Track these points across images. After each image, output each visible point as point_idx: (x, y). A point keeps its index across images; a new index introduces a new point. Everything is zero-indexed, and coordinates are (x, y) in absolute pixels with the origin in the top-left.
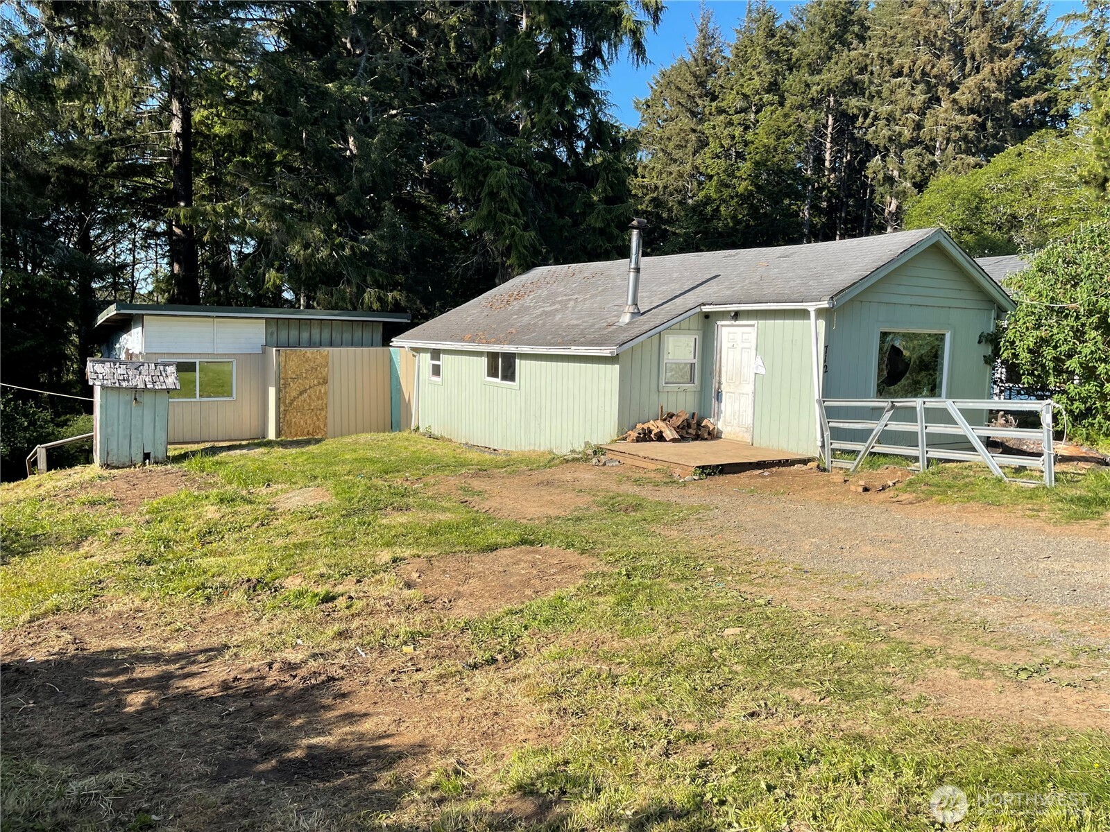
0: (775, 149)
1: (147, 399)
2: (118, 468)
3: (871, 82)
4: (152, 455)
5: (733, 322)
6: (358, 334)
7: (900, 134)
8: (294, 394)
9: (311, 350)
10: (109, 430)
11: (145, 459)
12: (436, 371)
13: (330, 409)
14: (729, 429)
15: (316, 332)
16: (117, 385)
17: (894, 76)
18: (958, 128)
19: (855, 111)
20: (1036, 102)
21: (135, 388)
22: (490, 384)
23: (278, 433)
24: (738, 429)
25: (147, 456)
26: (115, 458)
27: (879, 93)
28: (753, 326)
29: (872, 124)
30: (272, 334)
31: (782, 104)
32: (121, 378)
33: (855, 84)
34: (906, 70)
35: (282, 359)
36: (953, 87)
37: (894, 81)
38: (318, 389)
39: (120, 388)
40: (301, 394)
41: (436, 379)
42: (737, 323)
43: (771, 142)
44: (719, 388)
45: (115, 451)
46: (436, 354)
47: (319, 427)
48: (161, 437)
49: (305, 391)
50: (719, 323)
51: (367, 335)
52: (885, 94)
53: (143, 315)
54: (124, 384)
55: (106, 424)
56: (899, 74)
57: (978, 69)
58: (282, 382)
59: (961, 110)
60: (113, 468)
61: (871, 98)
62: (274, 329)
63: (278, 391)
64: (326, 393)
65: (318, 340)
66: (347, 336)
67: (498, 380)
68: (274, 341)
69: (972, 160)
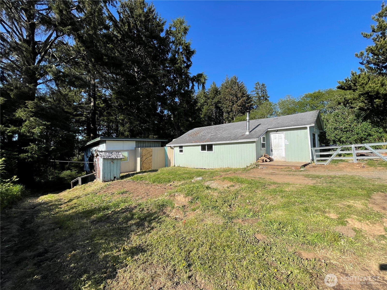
0: (207, 112)
1: (115, 161)
2: (107, 182)
3: (222, 102)
4: (116, 177)
5: (276, 133)
6: (156, 144)
7: (228, 110)
8: (144, 159)
9: (148, 148)
10: (105, 171)
11: (114, 179)
12: (181, 151)
13: (152, 162)
14: (276, 158)
15: (147, 144)
16: (108, 158)
17: (226, 100)
18: (239, 109)
19: (220, 106)
20: (250, 105)
21: (113, 159)
22: (203, 153)
23: (141, 169)
24: (279, 158)
25: (115, 178)
26: (106, 179)
27: (224, 103)
28: (283, 133)
29: (223, 109)
30: (137, 145)
31: (207, 105)
32: (108, 156)
33: (219, 102)
34: (228, 99)
35: (142, 150)
36: (236, 102)
37: (226, 101)
38: (150, 157)
39: (109, 159)
40: (146, 159)
41: (181, 153)
42: (277, 133)
43: (207, 111)
44: (272, 149)
45: (106, 177)
46: (181, 147)
47: (150, 167)
48: (119, 172)
49: (147, 158)
50: (271, 133)
51: (158, 145)
52: (225, 103)
53: (106, 140)
54: (110, 157)
55: (104, 169)
56: (227, 100)
57: (240, 99)
58: (142, 156)
59: (238, 106)
60: (106, 182)
61: (222, 104)
62: (138, 144)
63: (141, 159)
64: (151, 159)
65: (147, 146)
66: (154, 145)
67: (206, 151)
68: (137, 146)
69: (241, 114)
